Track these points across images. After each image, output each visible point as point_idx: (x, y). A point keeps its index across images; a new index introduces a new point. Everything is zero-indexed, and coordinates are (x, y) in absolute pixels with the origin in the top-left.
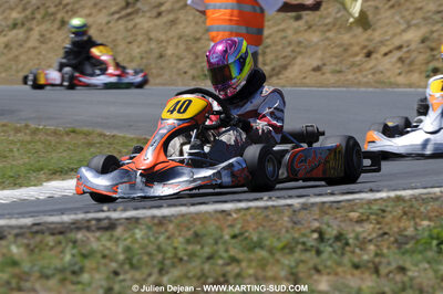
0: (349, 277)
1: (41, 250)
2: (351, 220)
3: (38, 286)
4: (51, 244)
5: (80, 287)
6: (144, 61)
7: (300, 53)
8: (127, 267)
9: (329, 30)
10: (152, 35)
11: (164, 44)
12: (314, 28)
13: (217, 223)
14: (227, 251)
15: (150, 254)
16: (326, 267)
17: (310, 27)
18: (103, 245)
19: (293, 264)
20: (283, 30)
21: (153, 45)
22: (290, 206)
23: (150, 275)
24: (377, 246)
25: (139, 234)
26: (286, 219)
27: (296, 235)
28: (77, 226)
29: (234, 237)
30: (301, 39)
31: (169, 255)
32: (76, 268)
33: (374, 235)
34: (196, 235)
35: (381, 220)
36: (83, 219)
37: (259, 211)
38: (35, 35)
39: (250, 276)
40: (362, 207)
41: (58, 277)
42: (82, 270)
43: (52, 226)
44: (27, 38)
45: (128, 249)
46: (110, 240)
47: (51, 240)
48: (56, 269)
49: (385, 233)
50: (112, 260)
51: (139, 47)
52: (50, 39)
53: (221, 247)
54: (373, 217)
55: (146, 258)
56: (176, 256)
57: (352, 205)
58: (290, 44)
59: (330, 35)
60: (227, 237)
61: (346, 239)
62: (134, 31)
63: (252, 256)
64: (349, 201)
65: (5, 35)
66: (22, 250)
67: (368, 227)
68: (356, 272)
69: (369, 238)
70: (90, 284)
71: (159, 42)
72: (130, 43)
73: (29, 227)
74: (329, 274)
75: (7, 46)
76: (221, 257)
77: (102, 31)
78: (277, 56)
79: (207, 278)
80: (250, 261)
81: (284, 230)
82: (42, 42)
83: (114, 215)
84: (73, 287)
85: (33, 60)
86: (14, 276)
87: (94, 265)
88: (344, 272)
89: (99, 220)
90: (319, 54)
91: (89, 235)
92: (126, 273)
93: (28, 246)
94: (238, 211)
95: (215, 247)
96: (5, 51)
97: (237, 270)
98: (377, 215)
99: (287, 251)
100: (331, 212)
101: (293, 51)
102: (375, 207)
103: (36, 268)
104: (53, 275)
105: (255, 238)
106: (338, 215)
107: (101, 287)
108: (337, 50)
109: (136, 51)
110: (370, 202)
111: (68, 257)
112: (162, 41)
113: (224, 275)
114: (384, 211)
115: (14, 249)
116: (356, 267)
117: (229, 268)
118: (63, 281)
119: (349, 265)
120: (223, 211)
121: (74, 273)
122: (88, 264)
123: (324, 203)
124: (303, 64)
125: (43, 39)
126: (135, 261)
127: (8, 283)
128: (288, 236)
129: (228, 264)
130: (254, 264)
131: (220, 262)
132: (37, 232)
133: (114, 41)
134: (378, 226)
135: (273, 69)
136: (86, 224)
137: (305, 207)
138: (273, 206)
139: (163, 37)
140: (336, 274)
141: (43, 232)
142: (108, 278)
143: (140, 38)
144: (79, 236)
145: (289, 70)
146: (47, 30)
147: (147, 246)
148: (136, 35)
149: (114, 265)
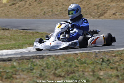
0: (109, 71)
1: (22, 64)
2: (112, 56)
3: (21, 73)
4: (25, 62)
5: (32, 74)
6: (61, 11)
7: (109, 9)
8: (46, 68)
9: (118, 2)
10: (64, 3)
11: (67, 6)
12: (113, 1)
13: (73, 57)
14: (75, 64)
15: (53, 65)
16: (103, 69)
17: (112, 1)
18: (41, 63)
19: (93, 67)
20: (104, 2)
21: (64, 6)
22: (95, 52)
23: (52, 70)
24: (119, 63)
25: (51, 59)
26: (93, 55)
27: (96, 60)
28: (33, 57)
29: (78, 60)
30: (109, 5)
31: (59, 65)
32: (32, 69)
33: (119, 60)
34: (67, 60)
35: (121, 56)
36: (35, 56)
37: (86, 53)
38: (28, 3)
39: (81, 71)
40: (116, 52)
41: (27, 71)
42: (33, 69)
43: (26, 57)
44: (25, 4)
45: (47, 64)
46: (42, 61)
47: (25, 61)
48: (26, 69)
49: (122, 60)
50: (42, 66)
51: (60, 7)
52: (32, 4)
53: (74, 63)
54: (118, 55)
55: (52, 66)
56: (61, 65)
57: (113, 52)
58: (106, 6)
59: (118, 3)
60: (76, 60)
61: (110, 61)
62: (58, 2)
63: (82, 65)
64: (112, 50)
65: (18, 3)
66: (17, 64)
67: (117, 58)
68: (111, 70)
69: (117, 61)
70: (35, 73)
71: (66, 5)
72: (57, 6)
73: (20, 58)
74: (104, 70)
75: (19, 7)
76: (73, 66)
77: (48, 2)
78: (102, 10)
79: (69, 71)
80: (81, 67)
81: (92, 59)
82: (30, 6)
83: (44, 54)
84: (31, 74)
85: (27, 11)
86: (14, 71)
87: (37, 68)
88: (108, 70)
89: (40, 56)
90: (115, 9)
91: (37, 60)
92: (46, 70)
93: (19, 63)
94: (80, 53)
95: (72, 63)
96: (18, 8)
97: (77, 69)
98: (120, 54)
99: (92, 64)
100: (106, 54)
101: (107, 8)
102: (119, 52)
103: (20, 69)
104: (25, 71)
105: (84, 61)
106: (109, 55)
107: (38, 73)
108: (120, 8)
109: (59, 8)
110: (118, 51)
111: (30, 66)
112: (67, 5)
113: (73, 71)
114: (122, 53)
115: (15, 64)
116: (111, 68)
117: (75, 69)
118: (28, 72)
119: (110, 68)
120: (76, 53)
121: (31, 70)
122: (35, 67)
123: (105, 51)
124: (110, 12)
125: (30, 4)
126: (49, 67)
127: (12, 72)
128: (93, 60)
129: (75, 68)
130: (82, 67)
131: (73, 67)
132: (22, 59)
133: (52, 5)
134: (120, 58)
135: (101, 14)
136: (36, 57)
137: (99, 52)
138: (90, 52)
139: (67, 4)
140: (106, 70)
141: (23, 59)
142: (41, 71)
143: (60, 4)
144: (34, 60)
145: (106, 14)
146: (31, 2)
147: (53, 63)
148: (59, 3)
149: (43, 68)
